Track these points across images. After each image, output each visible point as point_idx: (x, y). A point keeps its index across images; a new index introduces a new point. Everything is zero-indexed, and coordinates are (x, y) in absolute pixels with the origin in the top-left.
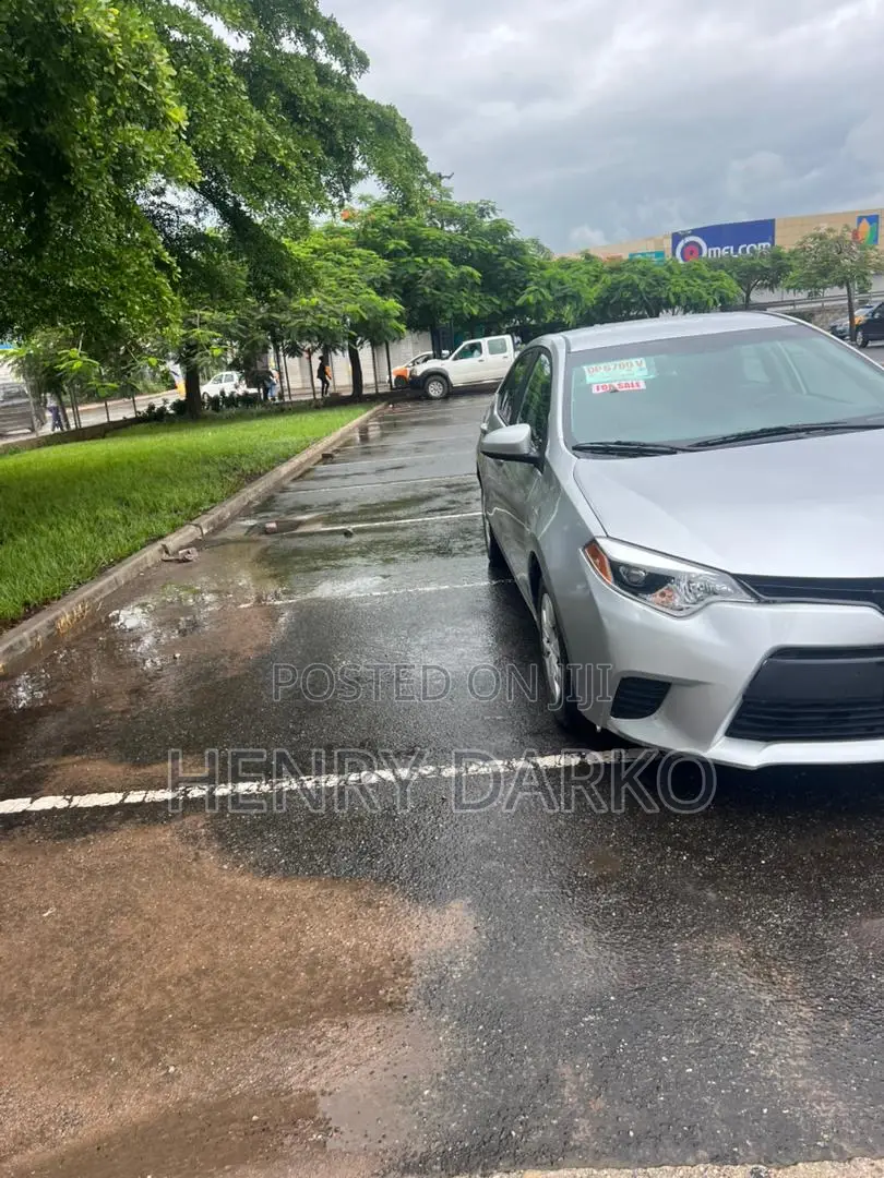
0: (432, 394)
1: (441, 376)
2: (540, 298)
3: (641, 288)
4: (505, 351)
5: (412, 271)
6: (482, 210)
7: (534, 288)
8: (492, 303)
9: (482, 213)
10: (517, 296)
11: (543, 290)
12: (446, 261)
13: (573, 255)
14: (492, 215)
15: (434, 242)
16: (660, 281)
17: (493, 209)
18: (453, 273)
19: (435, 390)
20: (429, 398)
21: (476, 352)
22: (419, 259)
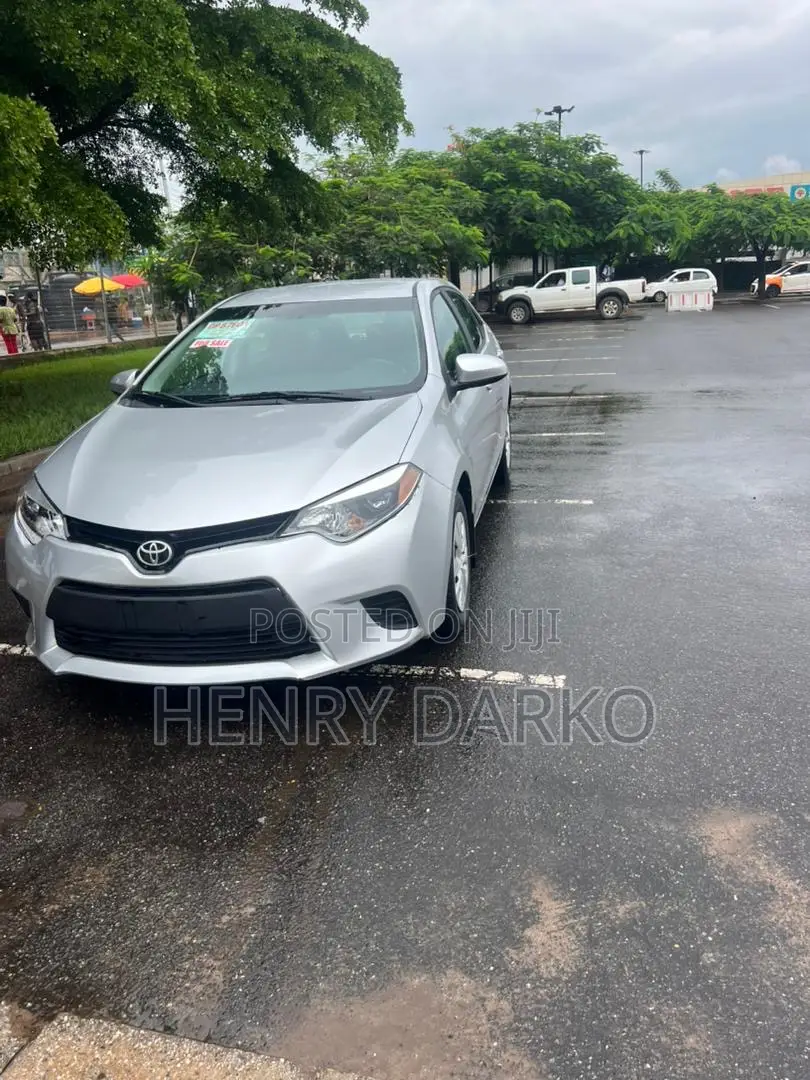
0: (515, 319)
1: (524, 302)
2: (631, 232)
3: (744, 225)
4: (587, 282)
5: (505, 201)
6: (587, 144)
7: (627, 222)
8: (584, 234)
9: (587, 147)
10: (610, 228)
11: (634, 225)
12: (535, 194)
13: (700, 188)
14: (596, 148)
15: (530, 175)
16: (767, 218)
17: (598, 143)
18: (540, 205)
19: (517, 315)
20: (511, 322)
21: (561, 282)
22: (513, 191)
